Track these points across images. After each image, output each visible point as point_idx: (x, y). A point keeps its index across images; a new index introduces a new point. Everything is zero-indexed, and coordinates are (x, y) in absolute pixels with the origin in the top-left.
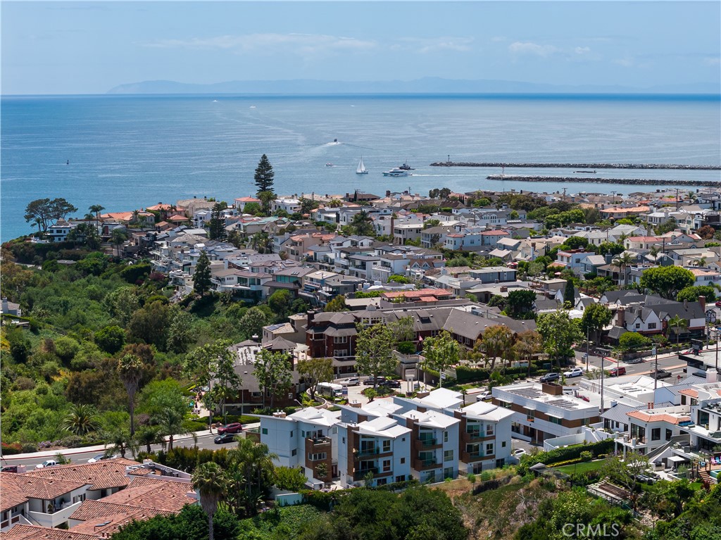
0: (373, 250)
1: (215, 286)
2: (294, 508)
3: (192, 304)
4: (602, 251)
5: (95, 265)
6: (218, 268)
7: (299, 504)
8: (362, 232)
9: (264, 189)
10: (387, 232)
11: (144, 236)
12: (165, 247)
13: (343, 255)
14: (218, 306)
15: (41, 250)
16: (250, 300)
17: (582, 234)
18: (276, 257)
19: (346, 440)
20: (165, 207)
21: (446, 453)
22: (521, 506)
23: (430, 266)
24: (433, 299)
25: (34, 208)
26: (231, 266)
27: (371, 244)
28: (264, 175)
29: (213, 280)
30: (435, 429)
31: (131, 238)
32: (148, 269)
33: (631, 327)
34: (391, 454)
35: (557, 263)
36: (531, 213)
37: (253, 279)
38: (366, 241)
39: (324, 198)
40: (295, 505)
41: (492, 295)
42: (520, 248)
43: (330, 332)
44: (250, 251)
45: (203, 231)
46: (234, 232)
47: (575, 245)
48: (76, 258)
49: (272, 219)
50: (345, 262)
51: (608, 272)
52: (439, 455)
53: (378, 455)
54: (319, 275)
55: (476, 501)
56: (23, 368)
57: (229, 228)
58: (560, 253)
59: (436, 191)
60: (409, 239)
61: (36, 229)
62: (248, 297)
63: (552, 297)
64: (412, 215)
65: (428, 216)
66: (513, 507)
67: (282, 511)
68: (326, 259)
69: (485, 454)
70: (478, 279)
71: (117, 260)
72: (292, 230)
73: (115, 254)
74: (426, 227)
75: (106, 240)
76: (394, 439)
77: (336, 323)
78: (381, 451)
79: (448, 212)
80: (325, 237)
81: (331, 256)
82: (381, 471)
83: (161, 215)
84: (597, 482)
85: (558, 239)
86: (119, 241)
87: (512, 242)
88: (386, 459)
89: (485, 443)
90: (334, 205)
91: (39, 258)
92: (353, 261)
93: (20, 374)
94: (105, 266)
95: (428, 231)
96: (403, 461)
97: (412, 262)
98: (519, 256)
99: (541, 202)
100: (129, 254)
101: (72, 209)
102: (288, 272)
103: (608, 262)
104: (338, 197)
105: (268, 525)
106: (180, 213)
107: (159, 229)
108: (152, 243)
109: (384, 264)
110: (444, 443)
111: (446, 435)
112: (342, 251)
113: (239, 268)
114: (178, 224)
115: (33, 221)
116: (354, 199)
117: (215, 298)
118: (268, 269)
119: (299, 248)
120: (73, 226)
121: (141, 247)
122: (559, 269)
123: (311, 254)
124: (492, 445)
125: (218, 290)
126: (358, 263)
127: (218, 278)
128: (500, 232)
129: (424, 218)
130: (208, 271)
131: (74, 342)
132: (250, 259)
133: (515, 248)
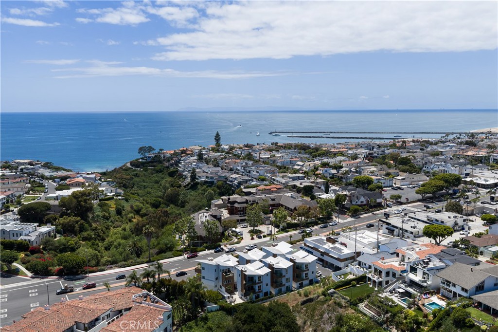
0: (253, 166)
1: (198, 179)
2: (215, 313)
3: (190, 185)
4: (335, 168)
5: (160, 169)
6: (199, 172)
7: (218, 310)
8: (249, 159)
9: (217, 143)
10: (258, 158)
11: (177, 159)
12: (183, 163)
13: (243, 168)
14: (199, 186)
15: (143, 164)
16: (210, 185)
17: (325, 160)
18: (220, 169)
19: (241, 276)
20: (185, 149)
21: (287, 279)
22: (326, 316)
23: (273, 173)
24: (275, 189)
25: (141, 149)
26: (204, 172)
27: (252, 164)
28: (217, 138)
29: (197, 177)
30: (282, 269)
31: (173, 160)
32: (177, 171)
33: (354, 203)
34: (262, 282)
35: (318, 172)
36: (306, 151)
37: (211, 177)
38: (250, 163)
39: (237, 146)
40: (216, 311)
41: (297, 186)
42: (304, 166)
43: (236, 205)
44: (211, 166)
45: (196, 158)
46: (206, 158)
47: (325, 165)
48: (154, 166)
49: (219, 154)
50: (243, 171)
51: (338, 177)
52: (284, 281)
53: (255, 283)
54: (234, 176)
55: (302, 309)
56: (118, 218)
57: (205, 157)
58: (319, 168)
59: (273, 143)
60: (265, 162)
61: (141, 156)
62: (209, 183)
63: (320, 188)
64: (266, 152)
65: (271, 152)
66: (322, 315)
67: (209, 315)
68: (237, 169)
69: (304, 278)
70: (291, 179)
71: (168, 167)
72: (225, 158)
73: (167, 165)
74: (271, 157)
75: (164, 160)
76: (263, 275)
77: (239, 201)
78: (257, 281)
79: (278, 151)
80: (236, 161)
81: (239, 168)
82: (257, 291)
83: (183, 152)
84: (362, 302)
85: (318, 162)
86: (168, 161)
87: (302, 164)
88: (259, 285)
89: (304, 273)
90: (240, 148)
91: (142, 167)
92: (246, 170)
93: (117, 221)
94: (164, 169)
95: (272, 159)
96: (267, 285)
97: (267, 171)
98: (304, 169)
99: (309, 147)
100: (172, 165)
101: (154, 149)
102: (223, 175)
103: (338, 172)
104: (241, 145)
105: (202, 324)
106: (190, 151)
107: (182, 157)
108: (178, 162)
109: (257, 172)
110: (286, 275)
111: (287, 271)
112: (242, 167)
113: (207, 173)
114: (188, 154)
115: (140, 154)
116: (247, 146)
117: (198, 183)
118: (216, 173)
119: (228, 165)
120: (153, 155)
121: (176, 163)
122: (320, 174)
123: (232, 167)
124: (307, 273)
125: (199, 181)
126: (248, 171)
127: (199, 177)
128: (296, 159)
129: (270, 154)
130: (195, 174)
131: (141, 205)
132: (211, 169)
133: (303, 166)
